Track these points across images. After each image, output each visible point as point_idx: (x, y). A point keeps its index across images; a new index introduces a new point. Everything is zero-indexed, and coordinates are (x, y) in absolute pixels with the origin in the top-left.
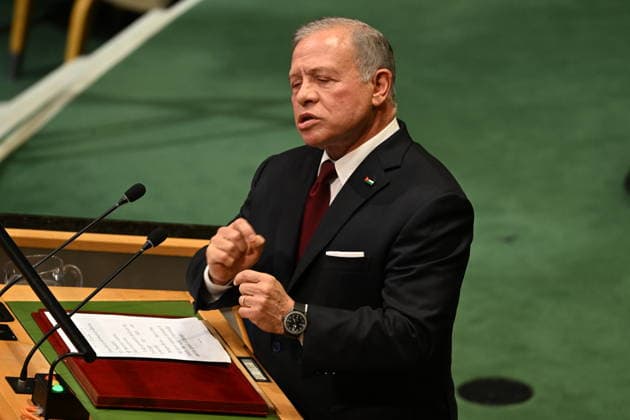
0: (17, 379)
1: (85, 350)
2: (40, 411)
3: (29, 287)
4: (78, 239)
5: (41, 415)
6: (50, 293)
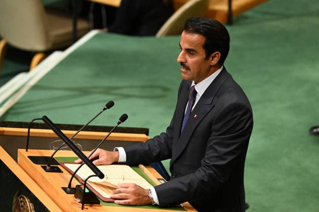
0: (66, 188)
1: (99, 174)
2: (79, 201)
3: (72, 151)
4: (78, 134)
5: (79, 202)
6: (83, 153)
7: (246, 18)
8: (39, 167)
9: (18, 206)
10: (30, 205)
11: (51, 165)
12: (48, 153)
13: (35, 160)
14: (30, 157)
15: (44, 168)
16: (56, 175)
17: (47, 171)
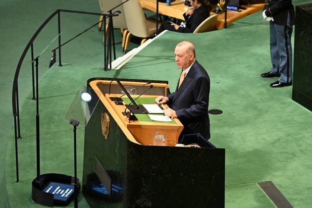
0: (124, 112)
5: (128, 120)
7: (233, 25)
8: (113, 103)
9: (103, 117)
10: (108, 117)
11: (119, 101)
12: (118, 96)
13: (112, 99)
14: (110, 98)
15: (116, 103)
16: (120, 106)
17: (117, 104)
